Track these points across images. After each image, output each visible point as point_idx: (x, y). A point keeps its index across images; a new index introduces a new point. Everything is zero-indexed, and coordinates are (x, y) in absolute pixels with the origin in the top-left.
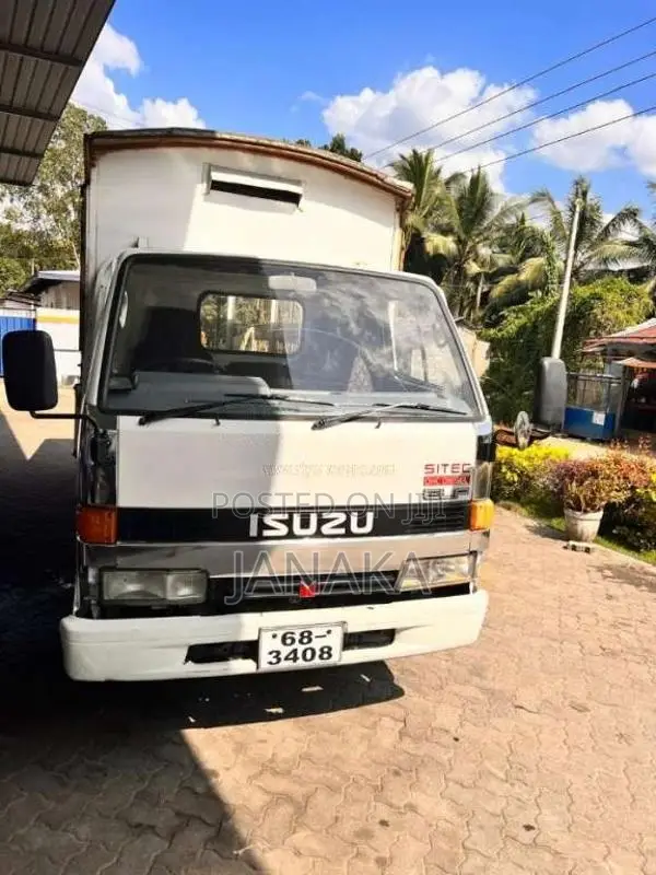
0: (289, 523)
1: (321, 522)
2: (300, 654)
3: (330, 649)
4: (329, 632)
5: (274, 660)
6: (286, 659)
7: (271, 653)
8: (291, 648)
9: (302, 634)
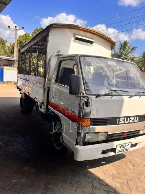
0: (124, 120)
1: (130, 120)
2: (123, 150)
3: (128, 148)
4: (129, 145)
5: (118, 152)
6: (121, 151)
7: (118, 150)
8: (122, 149)
9: (124, 146)
